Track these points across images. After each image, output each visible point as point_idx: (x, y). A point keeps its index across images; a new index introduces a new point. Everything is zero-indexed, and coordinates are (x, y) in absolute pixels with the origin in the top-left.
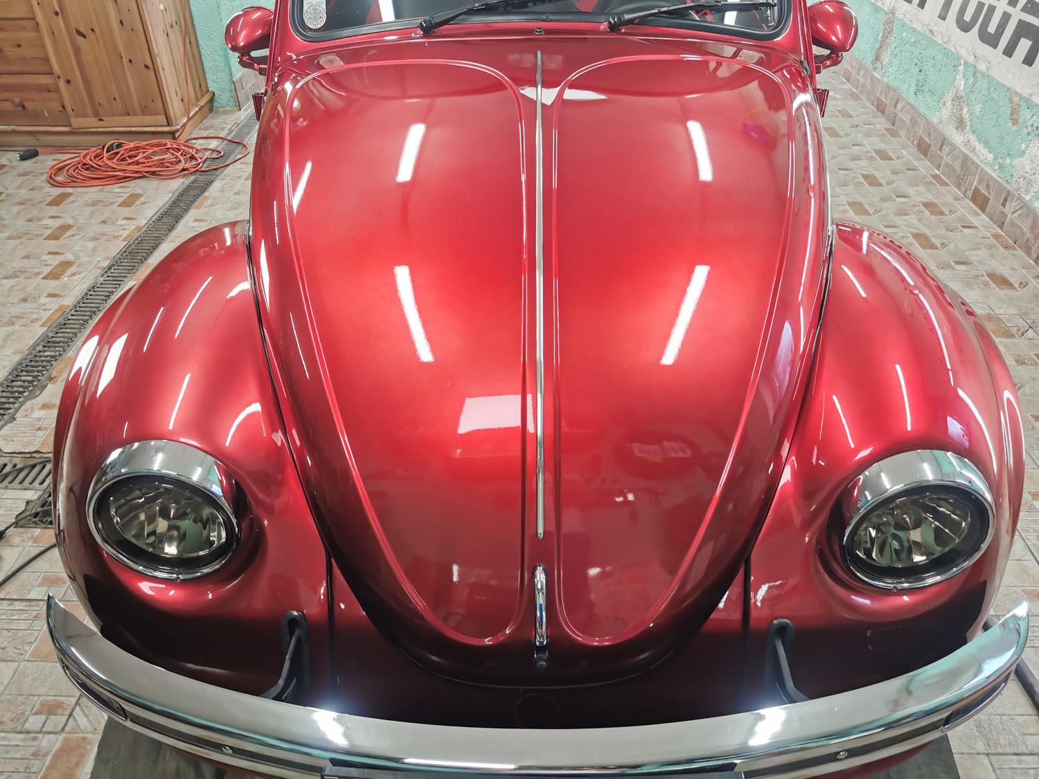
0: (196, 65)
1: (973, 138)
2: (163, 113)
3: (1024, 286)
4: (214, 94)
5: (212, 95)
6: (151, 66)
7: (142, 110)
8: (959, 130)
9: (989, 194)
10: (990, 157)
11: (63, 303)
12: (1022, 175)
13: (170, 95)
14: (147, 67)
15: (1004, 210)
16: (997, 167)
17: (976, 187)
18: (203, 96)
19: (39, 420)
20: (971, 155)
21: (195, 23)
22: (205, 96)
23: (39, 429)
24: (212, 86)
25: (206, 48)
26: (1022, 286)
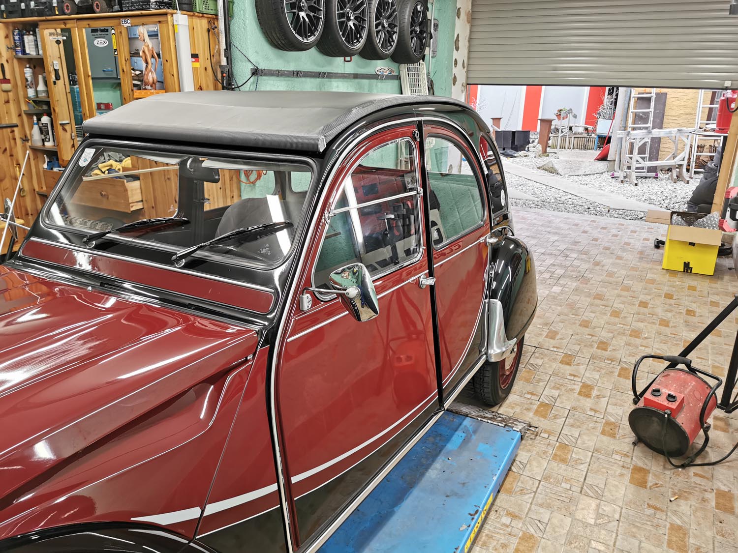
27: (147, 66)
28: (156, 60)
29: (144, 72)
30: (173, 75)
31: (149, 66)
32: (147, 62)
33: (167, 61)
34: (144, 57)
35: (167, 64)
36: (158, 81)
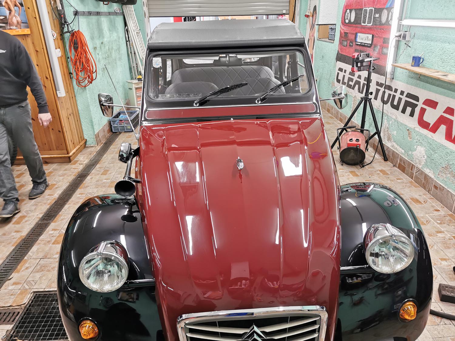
0: (79, 129)
1: (394, 144)
2: (66, 149)
3: (426, 202)
4: (87, 140)
5: (86, 140)
6: (61, 130)
7: (57, 148)
8: (389, 141)
9: (405, 165)
10: (403, 151)
11: (22, 235)
12: (417, 158)
13: (69, 142)
14: (59, 131)
15: (412, 172)
16: (406, 155)
17: (399, 163)
18: (82, 141)
19: (11, 290)
20: (395, 151)
21: (79, 113)
22: (83, 141)
23: (12, 295)
24: (86, 137)
25: (84, 122)
26: (425, 203)
27: (10, 13)
28: (19, 8)
29: (8, 17)
30: (35, 18)
31: (13, 13)
32: (10, 10)
33: (29, 8)
34: (7, 6)
35: (30, 11)
36: (23, 23)
